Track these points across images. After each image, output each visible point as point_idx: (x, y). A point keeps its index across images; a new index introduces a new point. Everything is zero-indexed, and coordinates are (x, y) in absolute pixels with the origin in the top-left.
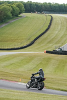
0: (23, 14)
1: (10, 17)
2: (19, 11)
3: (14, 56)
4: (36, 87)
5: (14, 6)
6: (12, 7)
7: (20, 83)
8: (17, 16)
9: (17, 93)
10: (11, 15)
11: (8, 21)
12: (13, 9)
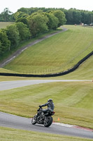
0: (64, 27)
1: (45, 30)
2: (58, 22)
3: (51, 86)
4: (43, 123)
5: (51, 15)
6: (48, 16)
7: (58, 124)
8: (55, 29)
9: (53, 138)
10: (47, 27)
11: (43, 36)
12: (50, 19)
